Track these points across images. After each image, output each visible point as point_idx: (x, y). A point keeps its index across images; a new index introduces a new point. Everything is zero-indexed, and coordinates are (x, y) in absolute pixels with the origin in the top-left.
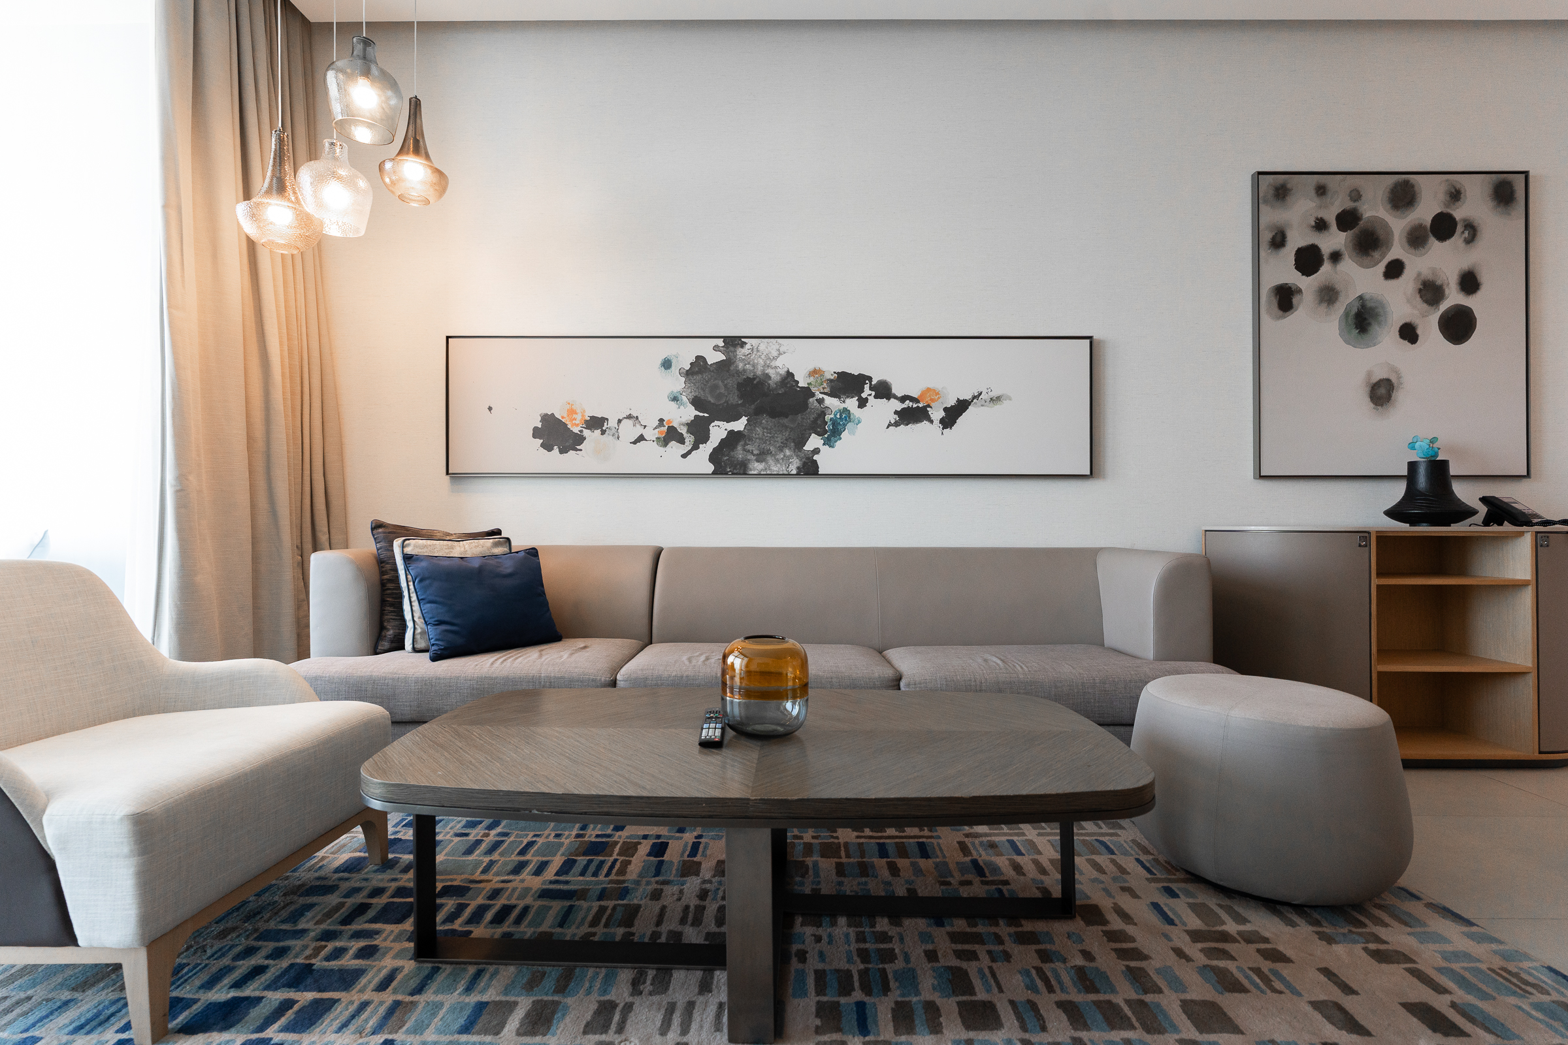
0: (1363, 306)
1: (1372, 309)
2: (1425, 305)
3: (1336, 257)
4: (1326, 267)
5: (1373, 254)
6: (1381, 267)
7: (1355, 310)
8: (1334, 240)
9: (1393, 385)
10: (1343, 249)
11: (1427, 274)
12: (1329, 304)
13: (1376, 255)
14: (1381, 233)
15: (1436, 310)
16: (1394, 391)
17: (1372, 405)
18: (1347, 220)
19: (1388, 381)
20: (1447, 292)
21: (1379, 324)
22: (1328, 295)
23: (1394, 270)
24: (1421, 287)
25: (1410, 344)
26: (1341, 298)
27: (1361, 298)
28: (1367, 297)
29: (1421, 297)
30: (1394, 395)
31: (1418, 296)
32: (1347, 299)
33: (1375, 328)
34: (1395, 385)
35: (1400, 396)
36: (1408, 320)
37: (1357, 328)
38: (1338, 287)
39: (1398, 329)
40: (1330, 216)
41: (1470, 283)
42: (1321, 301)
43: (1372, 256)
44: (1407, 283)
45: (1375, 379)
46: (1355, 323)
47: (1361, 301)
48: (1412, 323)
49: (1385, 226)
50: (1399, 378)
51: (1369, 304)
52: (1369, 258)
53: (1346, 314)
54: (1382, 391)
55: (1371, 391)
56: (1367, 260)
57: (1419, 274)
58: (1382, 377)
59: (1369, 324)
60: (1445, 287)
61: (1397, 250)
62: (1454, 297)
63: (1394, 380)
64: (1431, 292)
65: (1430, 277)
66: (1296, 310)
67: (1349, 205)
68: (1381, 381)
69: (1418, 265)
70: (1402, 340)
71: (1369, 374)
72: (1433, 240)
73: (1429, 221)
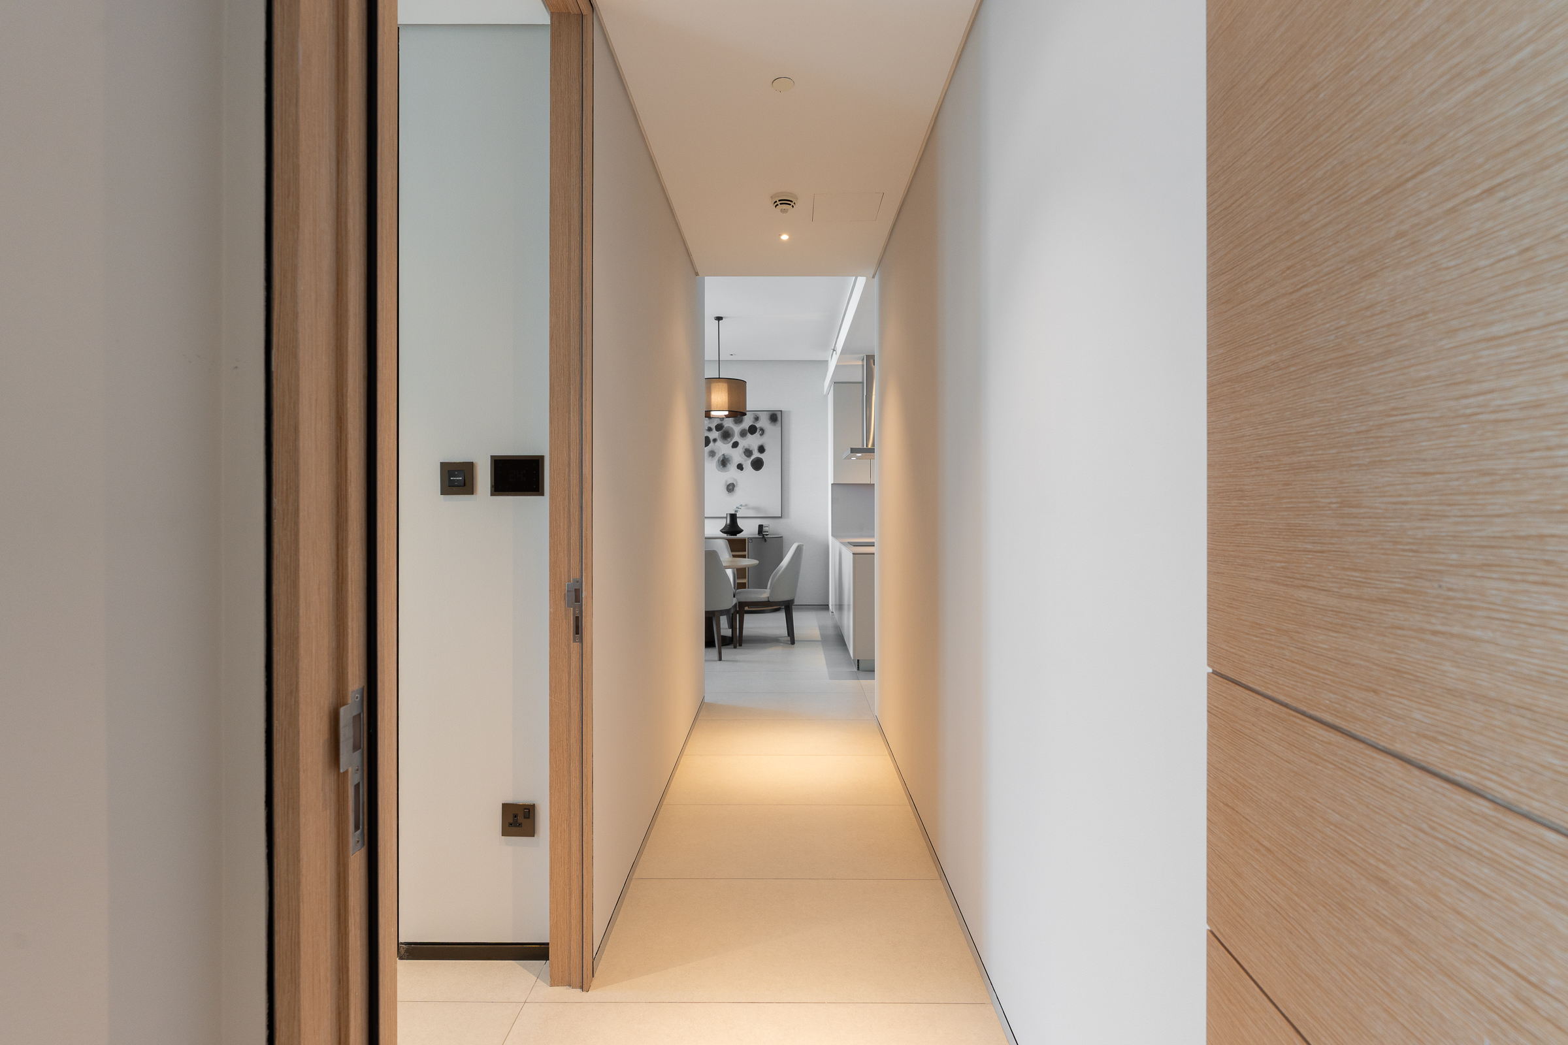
0: (724, 458)
1: (728, 459)
2: (746, 458)
3: (715, 440)
4: (712, 444)
6: (731, 444)
7: (721, 459)
8: (715, 434)
10: (717, 438)
11: (747, 447)
12: (713, 457)
13: (729, 439)
14: (731, 432)
15: (750, 459)
16: (735, 487)
17: (727, 492)
18: (719, 427)
19: (733, 484)
20: (754, 453)
21: (730, 463)
22: (712, 454)
23: (735, 445)
24: (745, 451)
25: (740, 471)
26: (717, 455)
27: (723, 455)
28: (725, 454)
30: (735, 489)
31: (744, 454)
32: (719, 456)
33: (728, 465)
35: (737, 489)
36: (740, 462)
37: (722, 466)
38: (716, 451)
39: (737, 466)
40: (713, 427)
41: (761, 449)
42: (710, 456)
43: (727, 440)
44: (740, 449)
45: (728, 484)
46: (722, 464)
48: (741, 464)
49: (732, 429)
50: (737, 482)
51: (727, 457)
53: (719, 460)
54: (731, 487)
55: (727, 489)
56: (726, 442)
57: (744, 447)
58: (730, 483)
59: (726, 464)
60: (753, 451)
61: (736, 438)
62: (756, 454)
63: (735, 484)
64: (748, 453)
65: (748, 447)
67: (719, 422)
69: (744, 443)
70: (738, 470)
71: (726, 481)
72: (749, 434)
73: (747, 428)
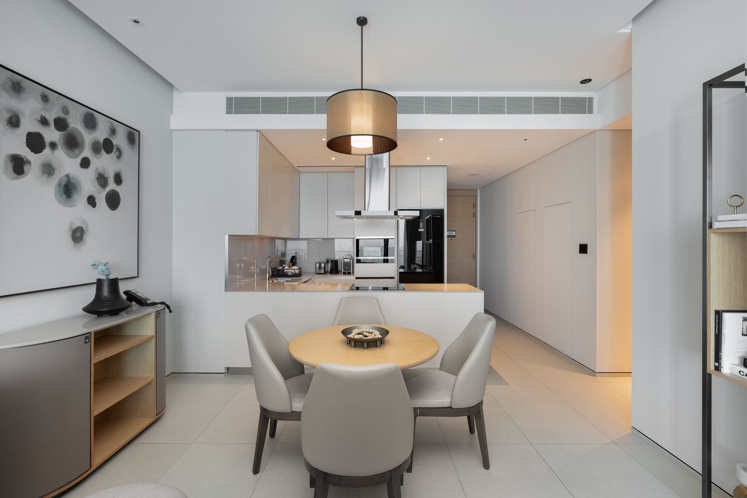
0: (70, 181)
1: (73, 183)
2: (99, 187)
3: (53, 146)
4: (47, 150)
5: (75, 150)
6: (79, 160)
7: (64, 183)
8: (52, 134)
9: (84, 231)
10: (58, 142)
11: (101, 170)
12: (49, 176)
13: (76, 151)
14: (78, 138)
15: (105, 190)
16: (84, 234)
17: (73, 243)
18: (61, 124)
19: (81, 228)
20: (109, 182)
21: (77, 193)
22: (48, 169)
23: (85, 163)
24: (98, 176)
25: (92, 208)
26: (56, 173)
27: (67, 176)
28: (71, 176)
29: (98, 182)
30: (84, 237)
31: (96, 181)
32: (59, 175)
33: (75, 196)
34: (85, 231)
35: (87, 237)
36: (91, 194)
37: (65, 194)
38: (55, 165)
39: (87, 198)
40: (50, 118)
41: (119, 179)
42: (43, 172)
43: (74, 152)
44: (91, 172)
45: (75, 227)
46: (64, 191)
47: (68, 178)
48: (94, 195)
49: (81, 135)
50: (87, 226)
51: (72, 181)
52: (72, 152)
53: (59, 184)
54: (78, 234)
55: (72, 234)
56: (71, 153)
57: (97, 169)
58: (78, 226)
59: (72, 193)
60: (108, 179)
61: (87, 152)
62: (111, 184)
63: (84, 228)
64: (102, 180)
65: (102, 172)
66: (27, 175)
67: (61, 115)
68: (78, 228)
69: (97, 163)
70: (88, 205)
71: (72, 224)
72: (103, 151)
73: (101, 141)
